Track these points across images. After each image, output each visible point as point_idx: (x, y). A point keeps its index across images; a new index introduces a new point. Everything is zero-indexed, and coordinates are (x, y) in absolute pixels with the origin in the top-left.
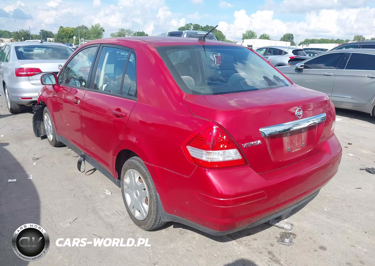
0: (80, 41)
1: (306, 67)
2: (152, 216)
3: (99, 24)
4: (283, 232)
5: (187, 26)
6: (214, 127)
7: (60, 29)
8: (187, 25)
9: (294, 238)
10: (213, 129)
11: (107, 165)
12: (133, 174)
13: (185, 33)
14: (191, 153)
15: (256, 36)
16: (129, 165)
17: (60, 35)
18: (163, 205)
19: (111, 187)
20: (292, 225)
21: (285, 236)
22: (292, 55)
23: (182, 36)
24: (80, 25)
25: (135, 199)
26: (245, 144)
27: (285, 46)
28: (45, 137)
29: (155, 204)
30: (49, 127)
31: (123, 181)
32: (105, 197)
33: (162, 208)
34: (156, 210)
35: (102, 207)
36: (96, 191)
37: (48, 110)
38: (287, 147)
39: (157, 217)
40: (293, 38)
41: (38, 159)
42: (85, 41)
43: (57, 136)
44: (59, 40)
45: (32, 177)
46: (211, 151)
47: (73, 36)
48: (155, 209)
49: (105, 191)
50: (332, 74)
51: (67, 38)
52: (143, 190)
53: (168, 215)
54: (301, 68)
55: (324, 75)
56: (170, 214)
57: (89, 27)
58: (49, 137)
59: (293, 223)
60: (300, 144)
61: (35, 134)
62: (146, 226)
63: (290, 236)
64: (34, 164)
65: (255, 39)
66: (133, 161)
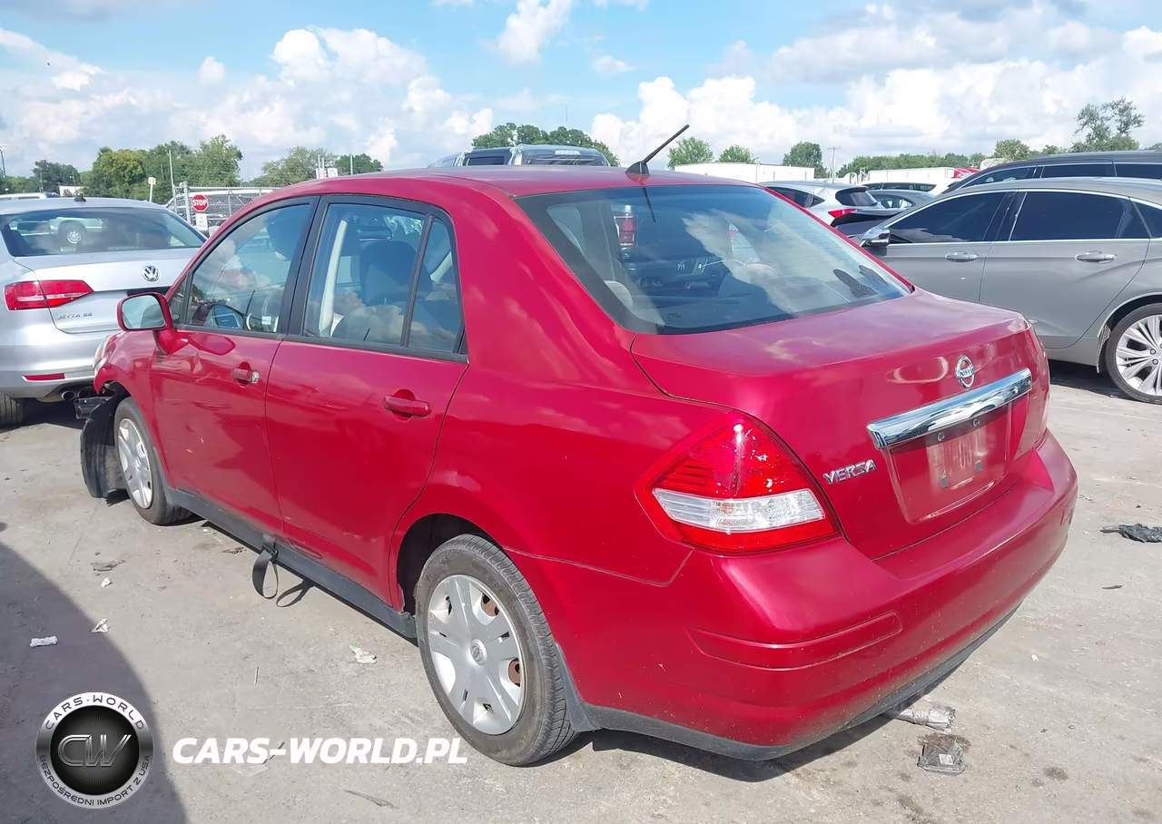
0: (174, 191)
1: (895, 239)
2: (536, 719)
3: (223, 136)
4: (927, 736)
5: (499, 133)
6: (738, 428)
7: (100, 156)
8: (501, 128)
9: (965, 749)
10: (733, 434)
11: (367, 569)
12: (462, 589)
13: (517, 152)
14: (667, 510)
15: (711, 154)
16: (447, 562)
17: (101, 176)
18: (576, 676)
19: (368, 640)
20: (953, 712)
21: (934, 747)
22: (838, 206)
23: (510, 163)
24: (165, 141)
25: (473, 670)
26: (833, 473)
27: (804, 180)
28: (121, 495)
29: (547, 679)
30: (137, 464)
31: (425, 614)
32: (356, 672)
33: (573, 688)
34: (550, 696)
35: (356, 705)
36: (323, 654)
37: (132, 410)
38: (938, 474)
39: (553, 719)
40: (819, 156)
41: (111, 566)
42: (192, 191)
43: (168, 488)
44: (97, 189)
45: (105, 627)
46: (731, 501)
47: (143, 177)
48: (547, 695)
49: (353, 652)
50: (975, 256)
51: (125, 182)
52: (500, 639)
53: (592, 710)
54: (883, 241)
55: (952, 260)
56: (599, 708)
57: (195, 147)
58: (136, 494)
59: (953, 705)
60: (970, 464)
61: (90, 488)
62: (515, 751)
63: (951, 744)
64: (103, 585)
65: (708, 162)
66: (463, 548)
